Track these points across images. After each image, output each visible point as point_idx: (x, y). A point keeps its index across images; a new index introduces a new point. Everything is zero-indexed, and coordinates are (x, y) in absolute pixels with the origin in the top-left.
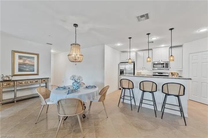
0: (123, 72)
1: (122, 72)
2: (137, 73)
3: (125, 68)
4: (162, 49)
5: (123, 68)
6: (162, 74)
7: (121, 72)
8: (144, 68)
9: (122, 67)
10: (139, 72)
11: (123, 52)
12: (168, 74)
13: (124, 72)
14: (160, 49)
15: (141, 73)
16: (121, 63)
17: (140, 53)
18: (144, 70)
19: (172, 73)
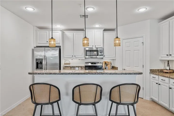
0: (41, 63)
1: (39, 64)
2: (65, 64)
3: (45, 56)
4: (95, 30)
5: (41, 56)
6: (96, 64)
7: (37, 64)
8: (73, 57)
9: (40, 54)
10: (67, 62)
11: (41, 28)
12: (102, 64)
13: (44, 62)
14: (93, 31)
15: (69, 64)
16: (37, 47)
17: (69, 34)
18: (74, 59)
19: (105, 63)
